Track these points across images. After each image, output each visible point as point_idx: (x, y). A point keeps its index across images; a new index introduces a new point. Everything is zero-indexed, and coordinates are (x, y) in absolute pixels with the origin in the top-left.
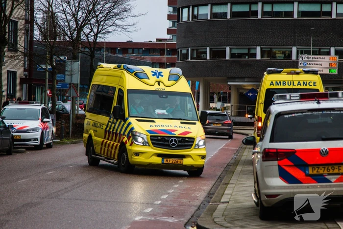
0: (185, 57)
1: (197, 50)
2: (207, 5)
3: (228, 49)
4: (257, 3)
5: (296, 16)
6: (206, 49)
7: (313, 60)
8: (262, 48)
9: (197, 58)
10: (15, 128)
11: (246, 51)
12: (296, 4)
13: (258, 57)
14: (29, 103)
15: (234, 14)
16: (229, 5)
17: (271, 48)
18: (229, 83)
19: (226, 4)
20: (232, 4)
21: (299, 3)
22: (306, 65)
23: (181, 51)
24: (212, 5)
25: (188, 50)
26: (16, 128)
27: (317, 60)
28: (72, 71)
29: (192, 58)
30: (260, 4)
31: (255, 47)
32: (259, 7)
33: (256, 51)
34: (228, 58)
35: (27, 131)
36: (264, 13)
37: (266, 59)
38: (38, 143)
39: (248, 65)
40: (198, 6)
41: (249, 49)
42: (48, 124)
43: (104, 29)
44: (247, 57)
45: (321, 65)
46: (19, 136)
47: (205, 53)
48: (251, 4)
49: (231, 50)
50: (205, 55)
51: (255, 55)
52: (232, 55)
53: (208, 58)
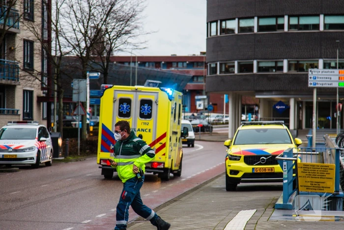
0: (214, 70)
1: (225, 64)
2: (234, 19)
3: (255, 62)
4: (283, 16)
5: (322, 29)
6: (234, 63)
7: (323, 73)
8: (289, 61)
9: (225, 72)
10: (11, 147)
11: (273, 64)
12: (322, 16)
13: (285, 70)
14: (26, 122)
15: (261, 28)
16: (256, 19)
17: (298, 61)
18: (257, 97)
19: (253, 18)
20: (259, 18)
21: (325, 15)
22: (315, 79)
23: (210, 65)
24: (239, 19)
25: (216, 64)
26: (13, 147)
27: (326, 73)
28: (79, 89)
29: (221, 72)
30: (286, 18)
31: (282, 60)
32: (285, 21)
33: (283, 64)
34: (255, 71)
35: (23, 150)
36: (290, 27)
37: (293, 72)
38: (34, 161)
39: (275, 78)
40: (225, 20)
41: (276, 62)
42: (45, 142)
43: (116, 47)
44: (274, 71)
45: (331, 78)
46: (16, 155)
47: (234, 66)
48: (277, 17)
49: (258, 63)
50: (233, 69)
51: (281, 68)
52: (260, 69)
53: (236, 72)
